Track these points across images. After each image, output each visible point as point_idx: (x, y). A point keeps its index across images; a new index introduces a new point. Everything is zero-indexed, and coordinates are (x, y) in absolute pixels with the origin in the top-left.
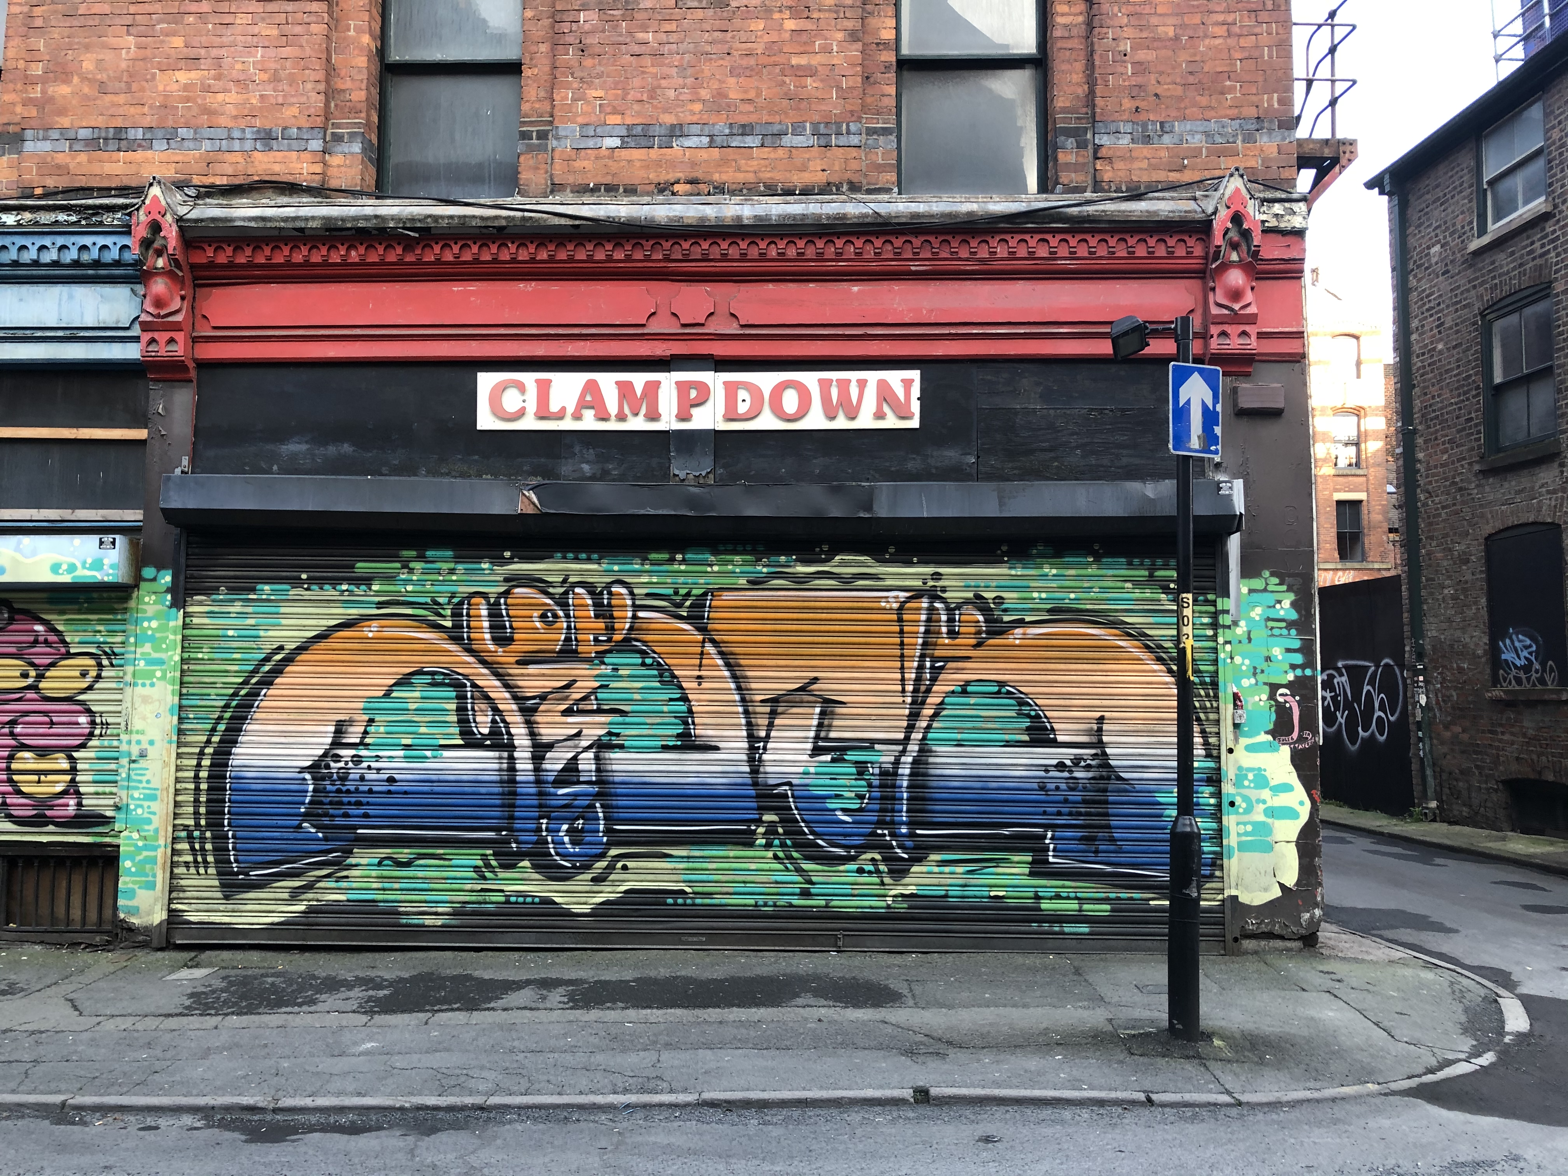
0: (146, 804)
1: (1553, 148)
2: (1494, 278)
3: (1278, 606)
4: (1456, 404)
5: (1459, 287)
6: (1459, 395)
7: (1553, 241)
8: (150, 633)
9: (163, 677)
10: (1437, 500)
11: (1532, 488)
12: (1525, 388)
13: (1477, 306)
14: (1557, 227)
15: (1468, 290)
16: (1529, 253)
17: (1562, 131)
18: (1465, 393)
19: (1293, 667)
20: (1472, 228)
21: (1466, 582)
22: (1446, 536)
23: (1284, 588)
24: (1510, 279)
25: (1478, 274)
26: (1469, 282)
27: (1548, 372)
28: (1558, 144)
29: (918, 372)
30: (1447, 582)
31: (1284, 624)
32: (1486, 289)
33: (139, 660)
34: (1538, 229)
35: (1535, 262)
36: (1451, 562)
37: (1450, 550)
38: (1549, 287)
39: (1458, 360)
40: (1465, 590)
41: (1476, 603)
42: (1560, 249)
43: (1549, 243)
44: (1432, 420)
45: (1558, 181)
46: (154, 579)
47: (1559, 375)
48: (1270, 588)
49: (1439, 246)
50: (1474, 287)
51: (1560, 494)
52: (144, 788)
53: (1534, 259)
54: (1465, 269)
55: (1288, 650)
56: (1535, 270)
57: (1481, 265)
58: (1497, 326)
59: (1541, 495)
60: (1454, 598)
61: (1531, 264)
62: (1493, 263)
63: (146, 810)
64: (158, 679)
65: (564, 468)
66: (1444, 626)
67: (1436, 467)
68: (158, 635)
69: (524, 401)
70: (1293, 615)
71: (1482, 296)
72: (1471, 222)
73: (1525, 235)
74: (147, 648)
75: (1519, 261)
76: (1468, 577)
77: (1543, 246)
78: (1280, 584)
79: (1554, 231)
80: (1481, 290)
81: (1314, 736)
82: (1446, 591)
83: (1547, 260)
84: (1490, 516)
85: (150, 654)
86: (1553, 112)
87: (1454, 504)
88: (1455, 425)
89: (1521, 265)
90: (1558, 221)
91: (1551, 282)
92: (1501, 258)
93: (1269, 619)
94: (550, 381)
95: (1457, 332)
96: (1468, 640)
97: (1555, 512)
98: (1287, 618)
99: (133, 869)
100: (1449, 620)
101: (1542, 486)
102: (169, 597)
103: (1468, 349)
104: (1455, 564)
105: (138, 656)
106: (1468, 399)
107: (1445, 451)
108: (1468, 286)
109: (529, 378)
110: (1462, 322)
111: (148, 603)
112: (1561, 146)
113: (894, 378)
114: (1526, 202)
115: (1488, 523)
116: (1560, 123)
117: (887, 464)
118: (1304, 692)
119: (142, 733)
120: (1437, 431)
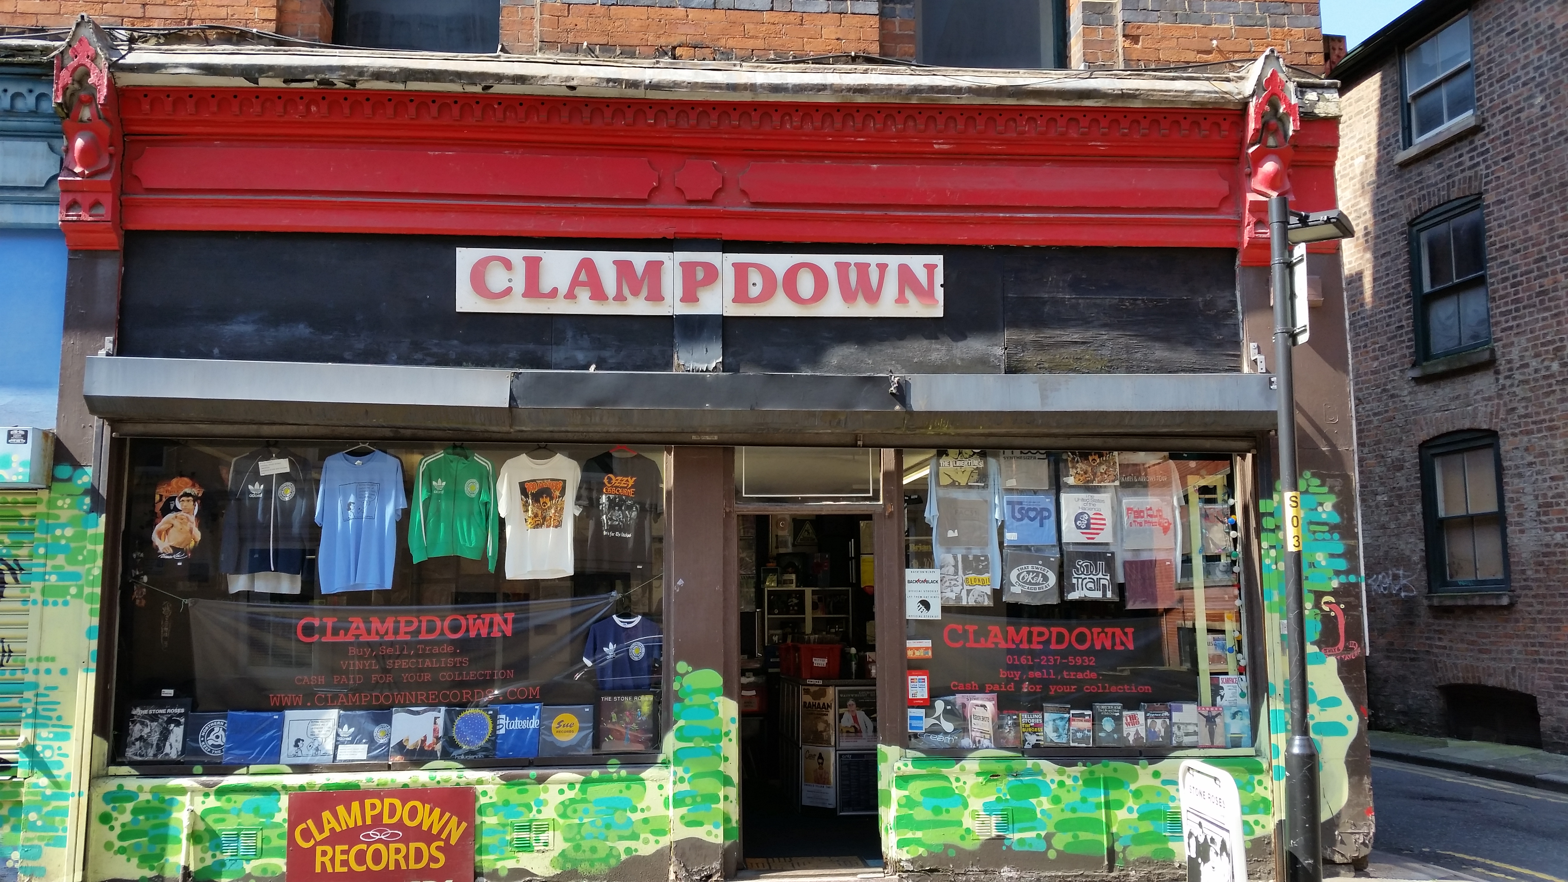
0: (55, 744)
1: (1481, 63)
2: (1422, 189)
3: (1320, 509)
4: (1386, 311)
5: (1385, 197)
6: (1389, 303)
7: (1482, 154)
8: (63, 542)
9: (79, 595)
10: (1368, 407)
11: (1467, 395)
12: (1456, 298)
13: (1405, 217)
14: (1486, 140)
15: (1395, 200)
16: (1458, 165)
17: (1489, 46)
18: (1395, 301)
19: (1337, 573)
20: (1397, 141)
21: (1400, 489)
22: (1378, 442)
23: (1325, 489)
24: (1439, 190)
25: (1405, 185)
26: (1396, 192)
27: (1480, 282)
28: (1486, 59)
29: (942, 257)
30: (1380, 489)
31: (1326, 528)
32: (1414, 199)
33: (50, 574)
34: (1466, 142)
35: (1464, 174)
36: (1384, 469)
37: (1383, 457)
38: (1480, 198)
39: (1387, 269)
40: (1399, 497)
41: (1411, 510)
42: (1490, 162)
43: (1479, 155)
44: (1360, 327)
45: (1486, 96)
46: (69, 480)
47: (1493, 284)
48: (1311, 490)
49: (1363, 157)
50: (1402, 197)
51: (1496, 401)
52: (54, 726)
53: (1463, 171)
54: (1391, 181)
55: (1332, 556)
56: (1465, 182)
57: (1407, 176)
58: (1424, 237)
59: (1476, 401)
60: (1386, 504)
61: (1460, 176)
62: (1420, 174)
63: (57, 752)
64: (73, 596)
65: (555, 355)
66: (1378, 532)
67: (1366, 374)
68: (73, 545)
69: (510, 280)
70: (1336, 519)
71: (1410, 206)
72: (1396, 135)
73: (1453, 148)
74: (60, 559)
75: (1448, 173)
76: (1403, 483)
77: (1472, 158)
78: (1322, 485)
79: (1484, 144)
80: (1409, 200)
81: (1359, 646)
82: (1379, 498)
83: (1476, 172)
84: (1423, 422)
85: (62, 567)
86: (1480, 29)
87: (1386, 411)
88: (1386, 333)
89: (1449, 177)
90: (1487, 135)
91: (1481, 194)
92: (1429, 170)
93: (1311, 523)
94: (540, 259)
95: (1386, 241)
96: (1403, 546)
97: (1491, 420)
98: (1329, 521)
99: (39, 823)
100: (1383, 527)
101: (1477, 393)
102: (87, 500)
103: (1398, 257)
104: (1388, 470)
105: (48, 569)
106: (1398, 307)
107: (1376, 358)
108: (1395, 197)
109: (516, 255)
110: (1390, 232)
111: (62, 508)
112: (1489, 62)
113: (917, 263)
114: (1452, 116)
115: (1422, 430)
116: (1488, 39)
117: (911, 355)
118: (1347, 600)
119: (53, 659)
120: (1366, 339)
